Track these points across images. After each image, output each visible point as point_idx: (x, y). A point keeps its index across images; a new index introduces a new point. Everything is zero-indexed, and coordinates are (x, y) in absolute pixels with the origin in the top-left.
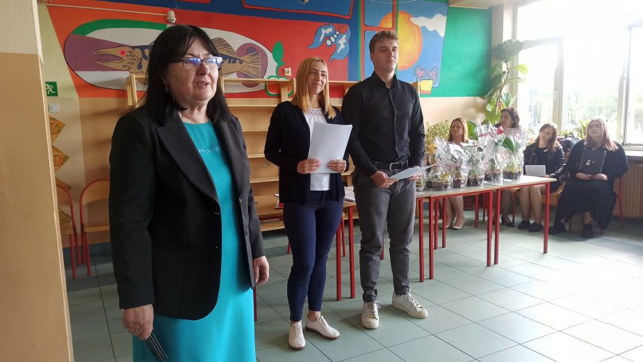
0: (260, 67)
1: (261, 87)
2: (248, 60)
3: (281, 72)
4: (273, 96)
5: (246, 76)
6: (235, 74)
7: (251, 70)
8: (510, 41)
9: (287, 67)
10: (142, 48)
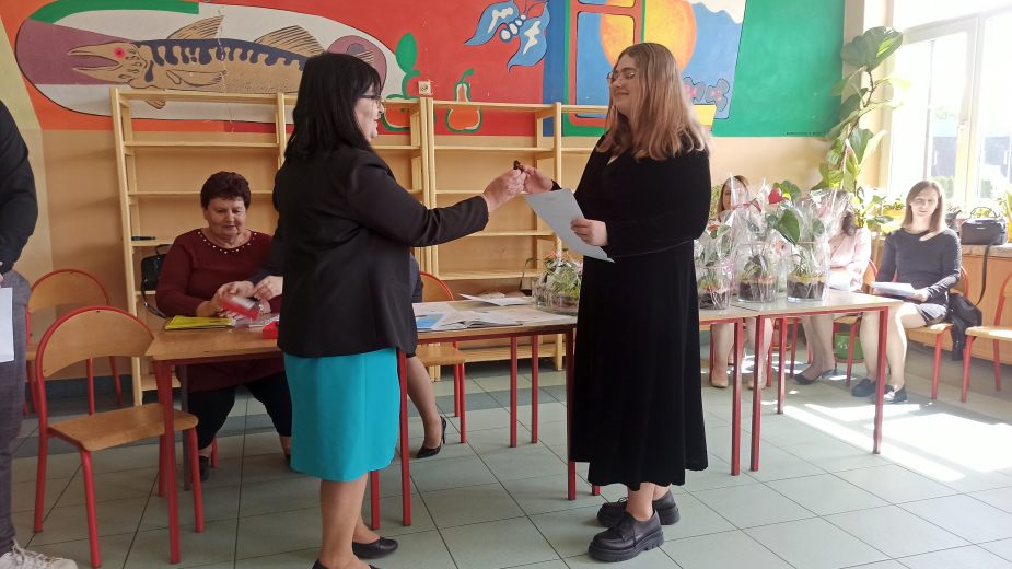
3: (411, 87)
4: (397, 132)
8: (878, 30)
9: (424, 79)
10: (153, 45)
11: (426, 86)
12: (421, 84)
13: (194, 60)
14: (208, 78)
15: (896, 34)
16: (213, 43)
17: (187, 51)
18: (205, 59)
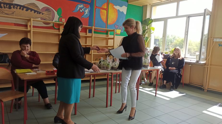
0: (51, 17)
1: (51, 25)
2: (46, 14)
3: (60, 20)
4: (57, 29)
5: (45, 20)
6: (40, 18)
7: (47, 18)
8: (149, 19)
9: (63, 18)
13: (7, 8)
14: (10, 13)
15: (152, 20)
16: (12, 4)
17: (5, 5)
18: (10, 8)
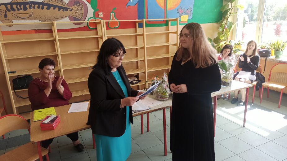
0: (83, 12)
1: (85, 25)
2: (75, 9)
3: (96, 15)
4: (93, 29)
7: (77, 15)
9: (100, 12)
10: (6, 5)
11: (101, 14)
12: (99, 13)
14: (27, 15)
16: (28, 3)
18: (25, 9)
